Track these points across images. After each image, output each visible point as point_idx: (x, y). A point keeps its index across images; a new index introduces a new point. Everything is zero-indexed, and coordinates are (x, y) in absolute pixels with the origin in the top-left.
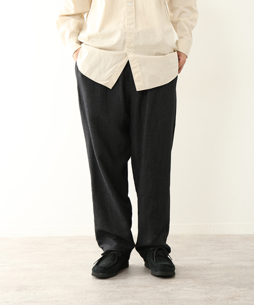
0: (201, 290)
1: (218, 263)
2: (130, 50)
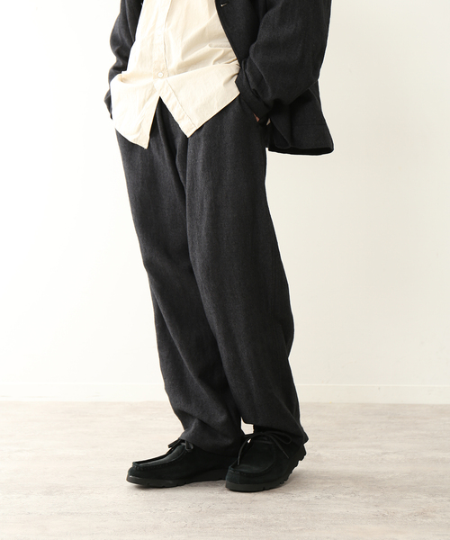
0: (366, 500)
1: (395, 453)
2: (160, 75)
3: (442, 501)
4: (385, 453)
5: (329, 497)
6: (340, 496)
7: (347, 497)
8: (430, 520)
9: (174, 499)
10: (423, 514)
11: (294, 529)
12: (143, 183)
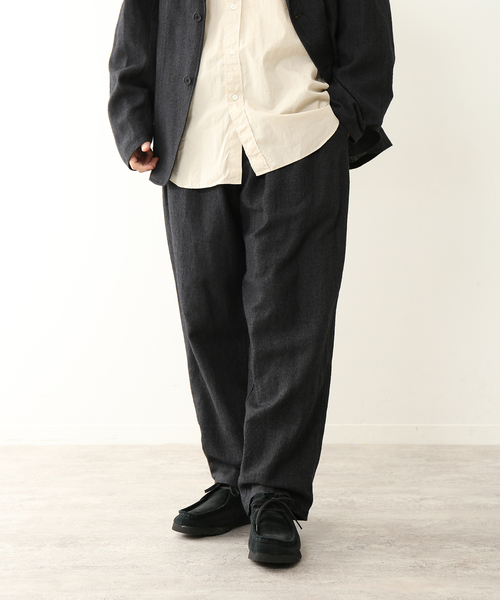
1: (433, 499)
2: (235, 97)
3: (484, 551)
4: (423, 499)
5: (362, 548)
6: (374, 546)
7: (383, 547)
8: (471, 572)
9: (197, 551)
10: (464, 565)
11: (326, 582)
12: (187, 213)
